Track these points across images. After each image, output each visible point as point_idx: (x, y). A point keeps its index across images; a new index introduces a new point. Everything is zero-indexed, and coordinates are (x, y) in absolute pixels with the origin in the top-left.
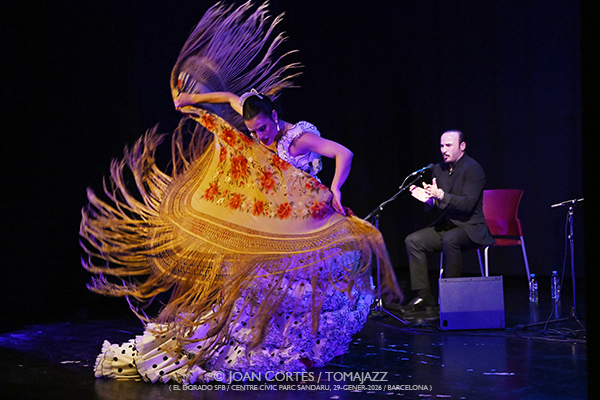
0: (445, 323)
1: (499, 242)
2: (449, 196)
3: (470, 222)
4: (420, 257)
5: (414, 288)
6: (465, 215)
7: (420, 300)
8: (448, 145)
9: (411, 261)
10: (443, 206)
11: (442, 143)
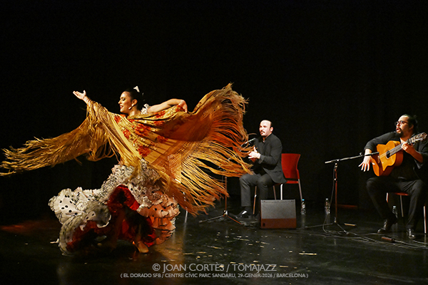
0: (264, 225)
1: (289, 182)
2: (263, 157)
3: (274, 170)
4: (247, 188)
5: (243, 205)
6: (271, 167)
7: (245, 212)
8: (265, 127)
9: (242, 190)
10: (260, 162)
11: (261, 125)
